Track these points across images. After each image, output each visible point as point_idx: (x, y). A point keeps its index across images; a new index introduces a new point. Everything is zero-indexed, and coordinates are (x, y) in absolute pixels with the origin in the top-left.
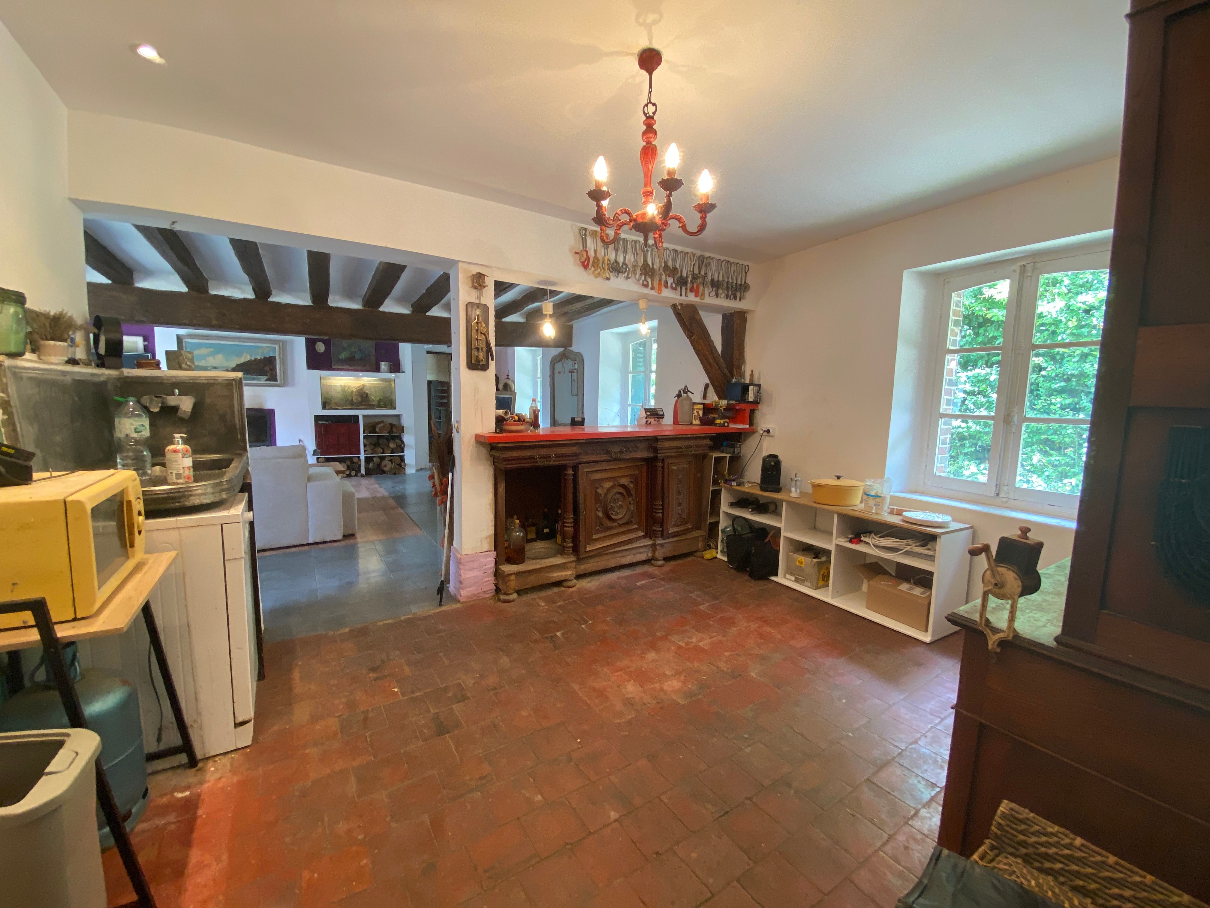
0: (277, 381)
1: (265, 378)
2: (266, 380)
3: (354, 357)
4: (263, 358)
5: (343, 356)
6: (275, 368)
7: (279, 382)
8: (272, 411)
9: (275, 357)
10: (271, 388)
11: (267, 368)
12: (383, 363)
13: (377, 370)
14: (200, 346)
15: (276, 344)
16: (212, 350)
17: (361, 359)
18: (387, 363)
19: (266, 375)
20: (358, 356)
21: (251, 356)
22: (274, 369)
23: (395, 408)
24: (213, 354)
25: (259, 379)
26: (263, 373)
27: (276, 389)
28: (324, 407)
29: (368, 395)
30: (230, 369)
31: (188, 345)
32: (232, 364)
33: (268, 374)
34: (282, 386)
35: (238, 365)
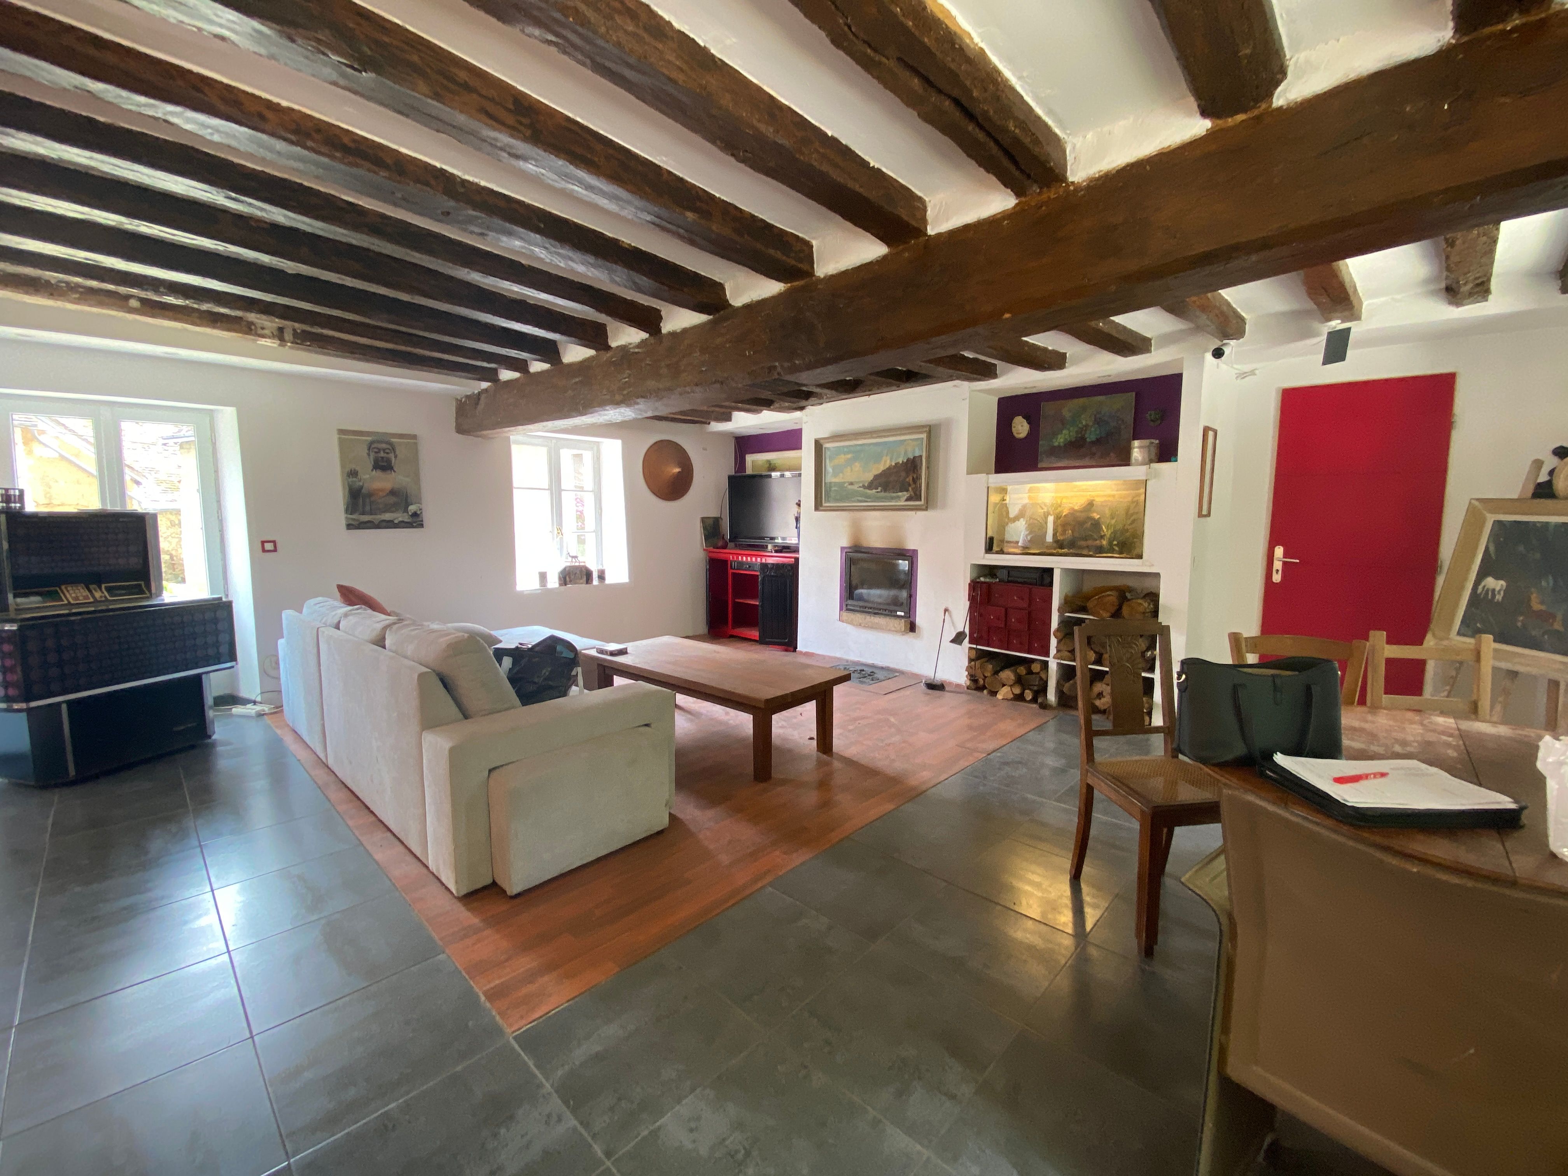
0: (921, 499)
3: (1083, 439)
4: (905, 461)
5: (1060, 440)
6: (920, 477)
7: (923, 501)
8: (914, 552)
9: (921, 456)
10: (913, 513)
11: (910, 479)
12: (1136, 443)
13: (1125, 460)
14: (839, 451)
15: (921, 433)
16: (849, 456)
17: (1098, 442)
18: (1146, 442)
19: (907, 491)
20: (1091, 437)
21: (891, 460)
22: (916, 480)
23: (1140, 557)
24: (850, 463)
26: (903, 489)
27: (920, 513)
28: (989, 549)
29: (1096, 525)
30: (866, 485)
31: (828, 453)
32: (869, 477)
33: (910, 489)
34: (926, 509)
35: (877, 477)
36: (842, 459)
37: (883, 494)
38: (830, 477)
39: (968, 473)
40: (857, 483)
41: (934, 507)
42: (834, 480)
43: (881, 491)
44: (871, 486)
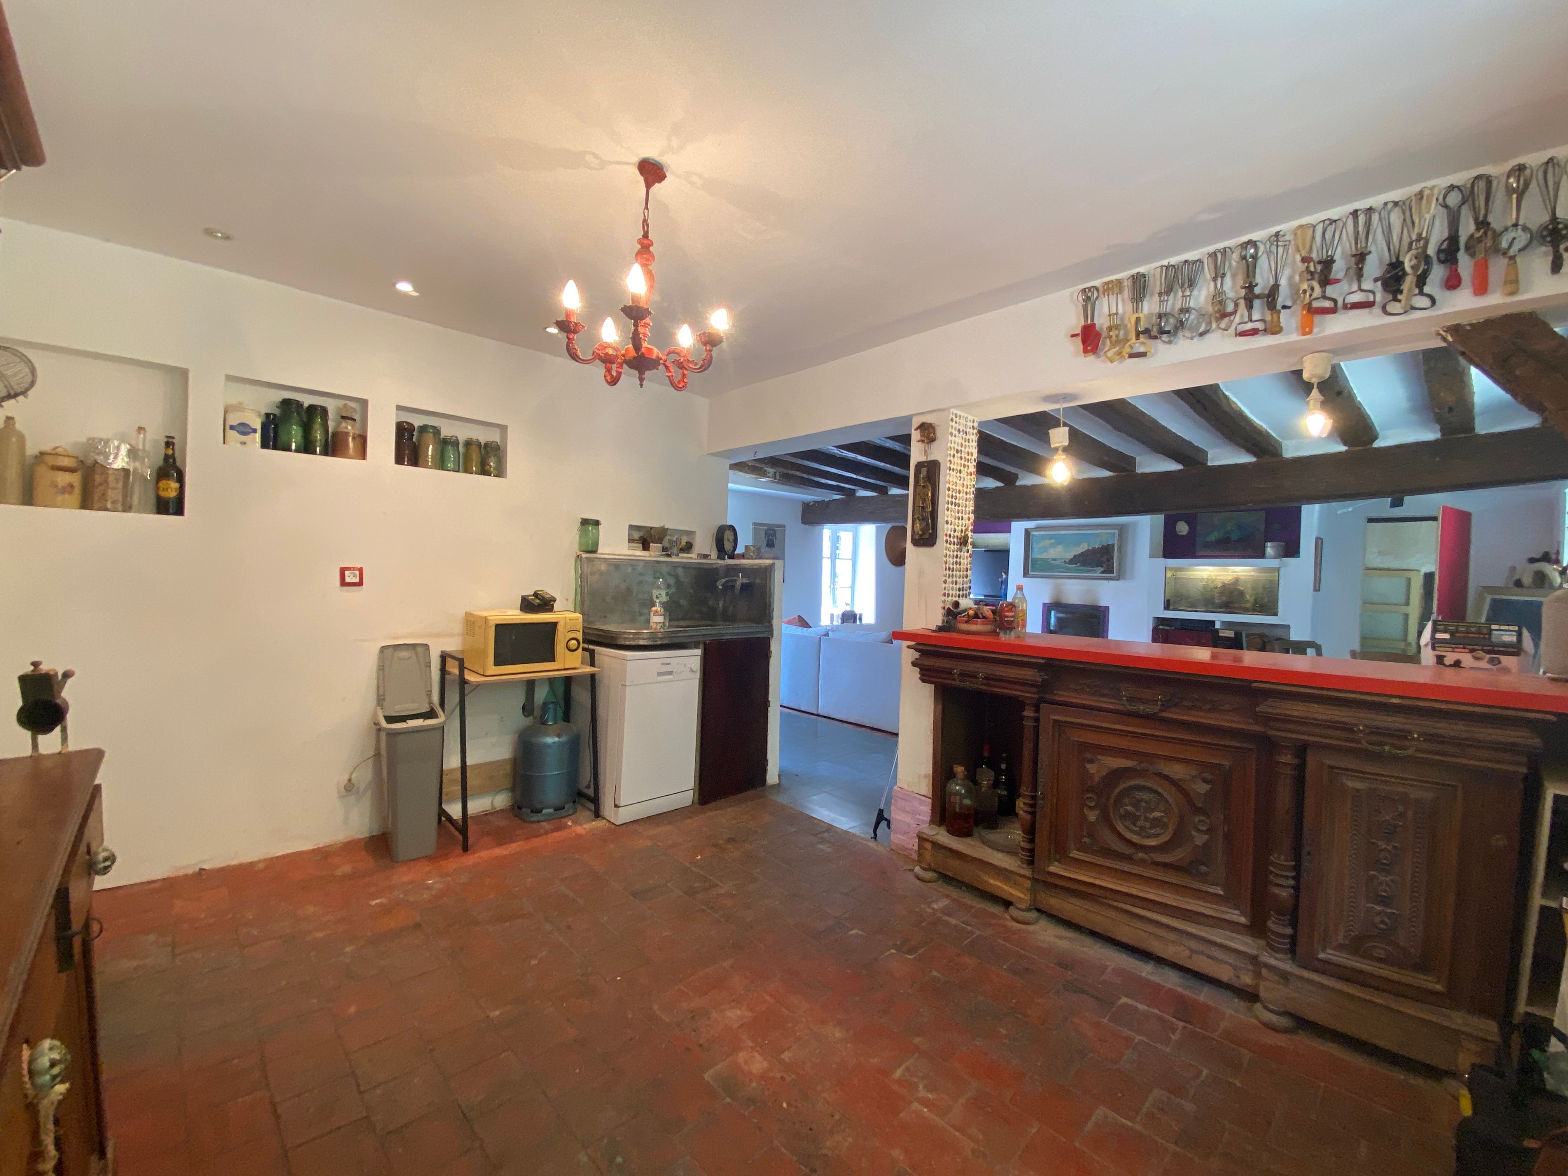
0: (1113, 573)
1: (1102, 569)
2: (1101, 573)
3: (1228, 538)
4: (1101, 547)
5: (1213, 537)
6: (1112, 558)
7: (1115, 574)
8: (1107, 609)
9: (1113, 545)
10: (1106, 582)
11: (1104, 559)
12: (1269, 544)
13: (1262, 555)
14: (1044, 538)
15: (1115, 529)
16: (1053, 541)
17: (1239, 541)
18: (1276, 544)
19: (1102, 567)
20: (1234, 536)
21: (1089, 545)
22: (1110, 559)
23: (1276, 614)
24: (1053, 546)
25: (1094, 571)
26: (1099, 564)
27: (1111, 582)
28: (1167, 607)
29: (1241, 594)
30: (1067, 561)
31: (1034, 538)
32: (1070, 556)
33: (1104, 565)
34: (1118, 579)
35: (1076, 556)
36: (1046, 543)
37: (1082, 568)
38: (1035, 554)
39: (1151, 557)
40: (1061, 559)
41: (1125, 578)
42: (1039, 557)
43: (1080, 566)
44: (1071, 561)
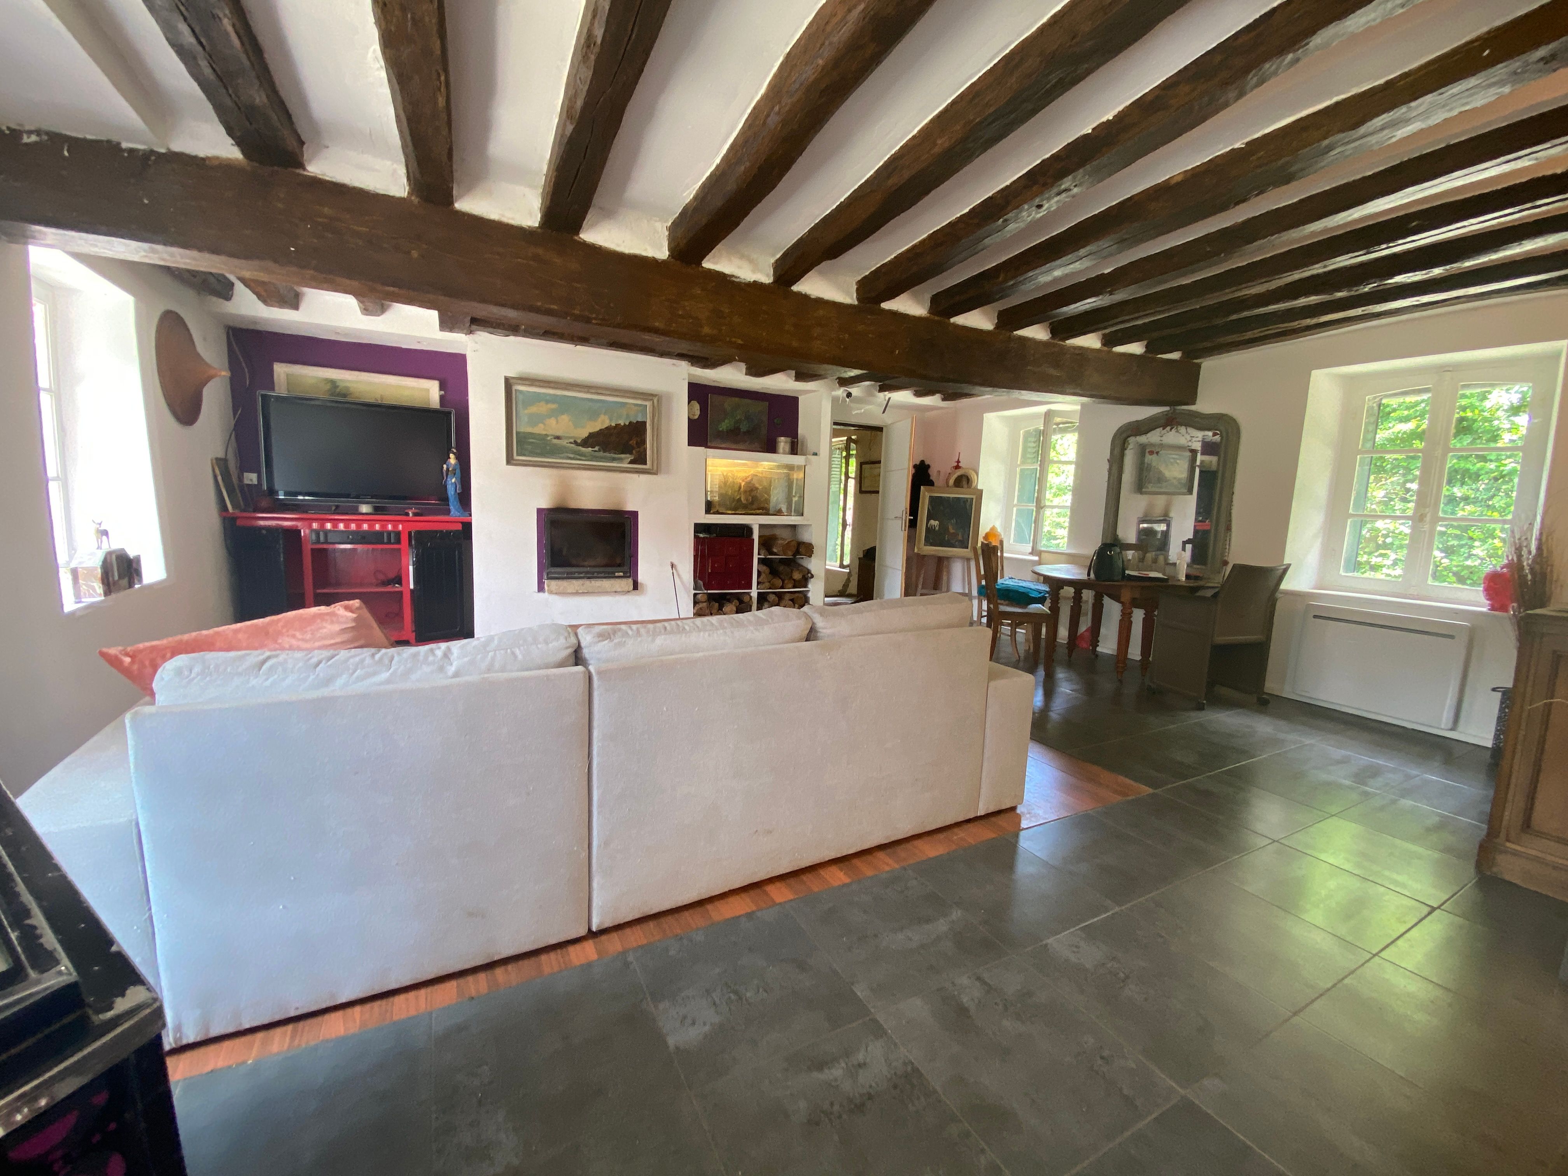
0: (645, 464)
2: (631, 462)
3: (738, 429)
4: (627, 424)
5: (724, 426)
7: (648, 466)
8: (635, 514)
9: (645, 423)
10: (635, 476)
11: (633, 442)
12: (779, 438)
13: (775, 449)
14: (537, 399)
15: (649, 400)
16: (554, 406)
17: (748, 433)
18: (784, 439)
19: (631, 453)
20: (744, 427)
21: (611, 420)
22: (642, 443)
23: (802, 514)
24: (554, 414)
26: (626, 450)
27: (644, 477)
28: (709, 510)
30: (579, 441)
31: (525, 398)
32: (583, 433)
33: (634, 452)
34: (651, 473)
35: (591, 435)
36: (542, 408)
38: (523, 426)
39: (689, 445)
40: (566, 437)
41: (658, 473)
42: (529, 430)
43: (599, 450)
44: (585, 443)
